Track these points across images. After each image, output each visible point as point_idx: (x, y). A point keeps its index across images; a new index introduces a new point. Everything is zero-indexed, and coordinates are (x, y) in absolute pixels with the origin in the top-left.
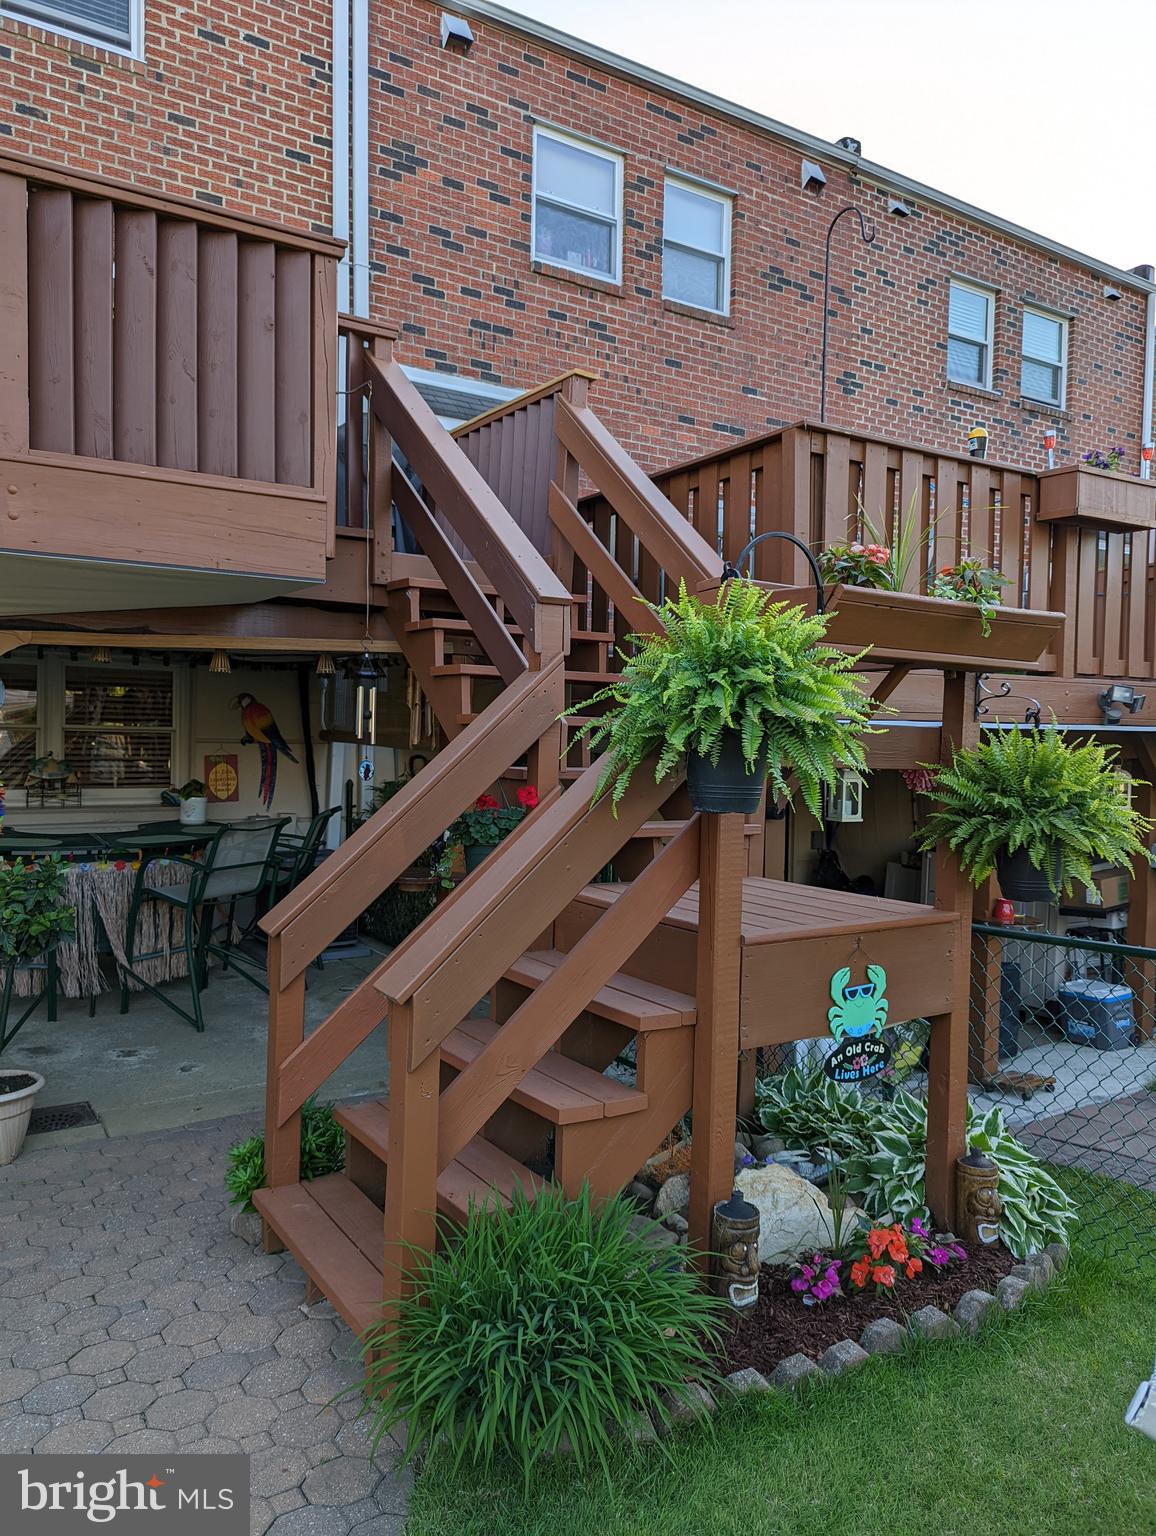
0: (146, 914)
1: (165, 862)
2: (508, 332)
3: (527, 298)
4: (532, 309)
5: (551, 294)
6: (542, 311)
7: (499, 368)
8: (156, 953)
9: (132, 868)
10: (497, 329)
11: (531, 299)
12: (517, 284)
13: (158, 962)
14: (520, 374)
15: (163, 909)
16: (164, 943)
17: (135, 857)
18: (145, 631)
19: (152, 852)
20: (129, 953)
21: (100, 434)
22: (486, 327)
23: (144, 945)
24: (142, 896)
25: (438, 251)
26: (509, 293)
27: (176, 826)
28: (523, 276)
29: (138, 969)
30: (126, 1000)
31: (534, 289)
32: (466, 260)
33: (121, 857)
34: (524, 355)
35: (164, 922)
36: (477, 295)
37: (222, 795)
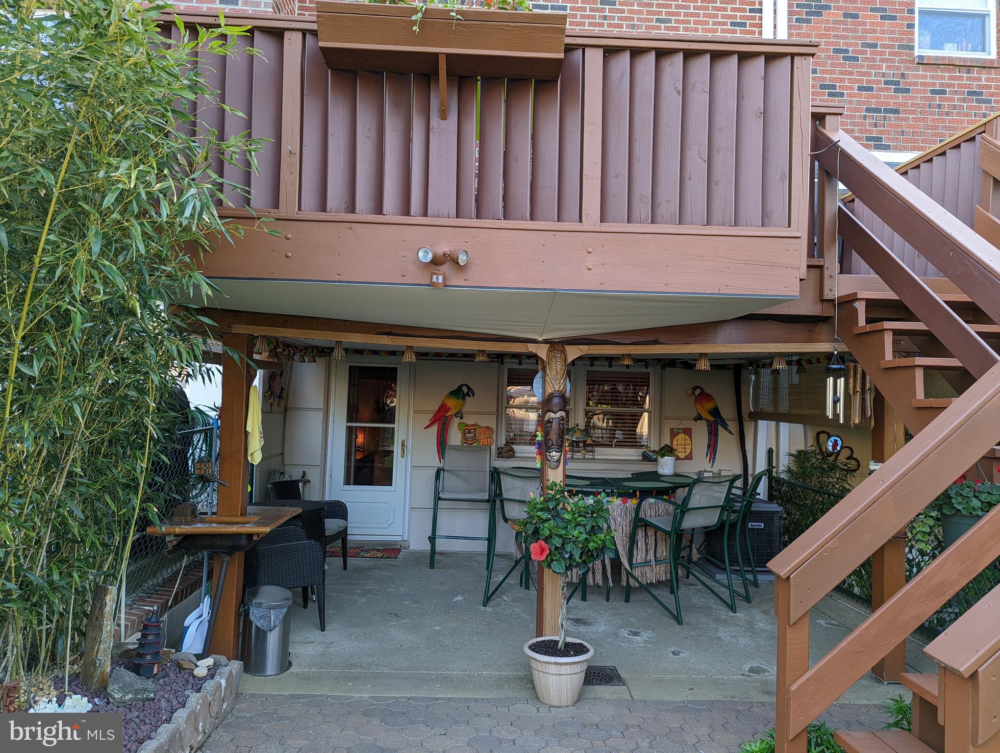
0: (640, 534)
1: (652, 500)
2: (896, 111)
3: (911, 84)
4: (916, 91)
5: (932, 77)
6: (925, 91)
7: (889, 139)
8: (647, 563)
9: (632, 503)
10: (887, 111)
11: (916, 84)
12: (903, 76)
13: (647, 569)
14: (906, 141)
15: (651, 533)
16: (651, 556)
17: (633, 495)
18: (656, 342)
19: (646, 493)
20: (630, 561)
21: (643, 208)
22: (878, 111)
23: (639, 556)
24: (639, 523)
25: (839, 65)
26: (897, 83)
27: (655, 476)
28: (908, 68)
29: (637, 573)
30: (628, 594)
31: (919, 77)
32: (862, 66)
33: (626, 495)
34: (909, 126)
35: (651, 541)
36: (870, 89)
37: (682, 455)
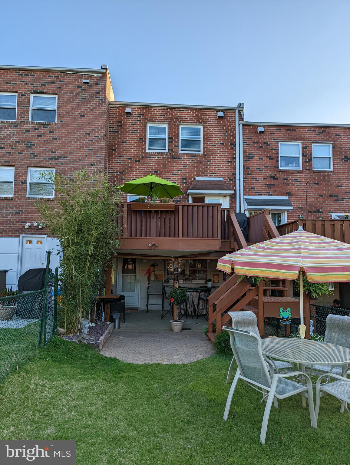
0: (200, 301)
1: (204, 293)
2: (274, 185)
3: (278, 177)
4: (279, 179)
5: (284, 175)
6: (282, 179)
7: (272, 193)
8: (202, 309)
9: (198, 294)
10: (271, 185)
11: (279, 177)
12: (276, 175)
13: (203, 310)
14: (277, 193)
15: (203, 301)
16: (204, 307)
17: (198, 292)
18: (197, 257)
19: (202, 291)
20: (198, 309)
22: (269, 185)
23: (200, 307)
24: (200, 298)
25: (258, 172)
26: (274, 177)
27: (207, 287)
28: (277, 173)
29: (199, 311)
30: (198, 316)
31: (280, 175)
32: (264, 173)
33: (197, 292)
34: (278, 189)
35: (204, 303)
36: (267, 179)
37: (216, 282)
